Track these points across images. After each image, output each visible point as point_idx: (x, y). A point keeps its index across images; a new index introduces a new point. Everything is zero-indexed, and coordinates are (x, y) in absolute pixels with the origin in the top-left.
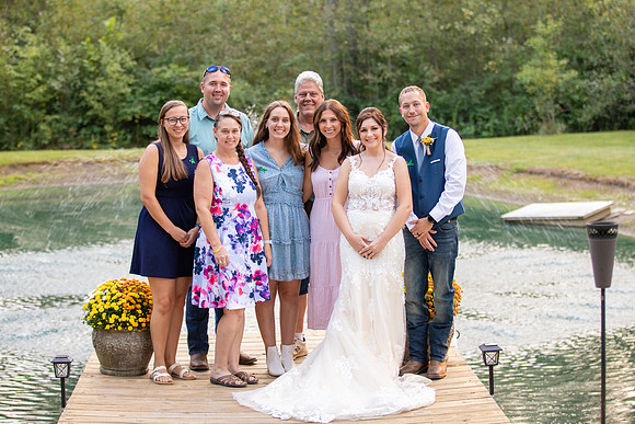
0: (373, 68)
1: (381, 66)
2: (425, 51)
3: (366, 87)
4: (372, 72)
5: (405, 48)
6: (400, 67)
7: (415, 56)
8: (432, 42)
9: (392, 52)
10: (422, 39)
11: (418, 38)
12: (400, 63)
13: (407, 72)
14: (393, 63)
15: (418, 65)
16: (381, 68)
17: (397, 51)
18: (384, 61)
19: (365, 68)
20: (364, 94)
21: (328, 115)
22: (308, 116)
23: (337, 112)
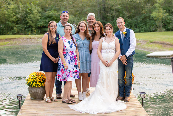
0: (110, 12)
2: (125, 7)
3: (108, 18)
5: (119, 6)
7: (122, 9)
8: (127, 5)
9: (115, 7)
10: (124, 4)
12: (117, 11)
13: (119, 13)
14: (115, 11)
15: (123, 11)
16: (112, 12)
17: (117, 7)
18: (113, 10)
19: (107, 12)
20: (107, 20)
21: (97, 25)
22: (91, 26)
23: (99, 25)
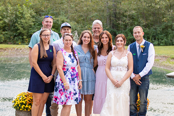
0: (122, 19)
1: (125, 18)
2: (141, 13)
3: (119, 26)
4: (121, 20)
5: (134, 12)
6: (132, 19)
7: (137, 15)
8: (143, 10)
9: (129, 13)
10: (140, 9)
11: (139, 9)
12: (132, 17)
13: (134, 21)
14: (129, 17)
15: (138, 18)
16: (124, 19)
17: (131, 13)
18: (126, 16)
19: (119, 19)
20: (118, 28)
21: (105, 36)
22: (97, 36)
23: (108, 35)
